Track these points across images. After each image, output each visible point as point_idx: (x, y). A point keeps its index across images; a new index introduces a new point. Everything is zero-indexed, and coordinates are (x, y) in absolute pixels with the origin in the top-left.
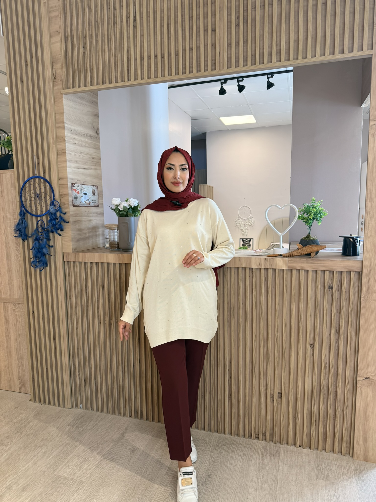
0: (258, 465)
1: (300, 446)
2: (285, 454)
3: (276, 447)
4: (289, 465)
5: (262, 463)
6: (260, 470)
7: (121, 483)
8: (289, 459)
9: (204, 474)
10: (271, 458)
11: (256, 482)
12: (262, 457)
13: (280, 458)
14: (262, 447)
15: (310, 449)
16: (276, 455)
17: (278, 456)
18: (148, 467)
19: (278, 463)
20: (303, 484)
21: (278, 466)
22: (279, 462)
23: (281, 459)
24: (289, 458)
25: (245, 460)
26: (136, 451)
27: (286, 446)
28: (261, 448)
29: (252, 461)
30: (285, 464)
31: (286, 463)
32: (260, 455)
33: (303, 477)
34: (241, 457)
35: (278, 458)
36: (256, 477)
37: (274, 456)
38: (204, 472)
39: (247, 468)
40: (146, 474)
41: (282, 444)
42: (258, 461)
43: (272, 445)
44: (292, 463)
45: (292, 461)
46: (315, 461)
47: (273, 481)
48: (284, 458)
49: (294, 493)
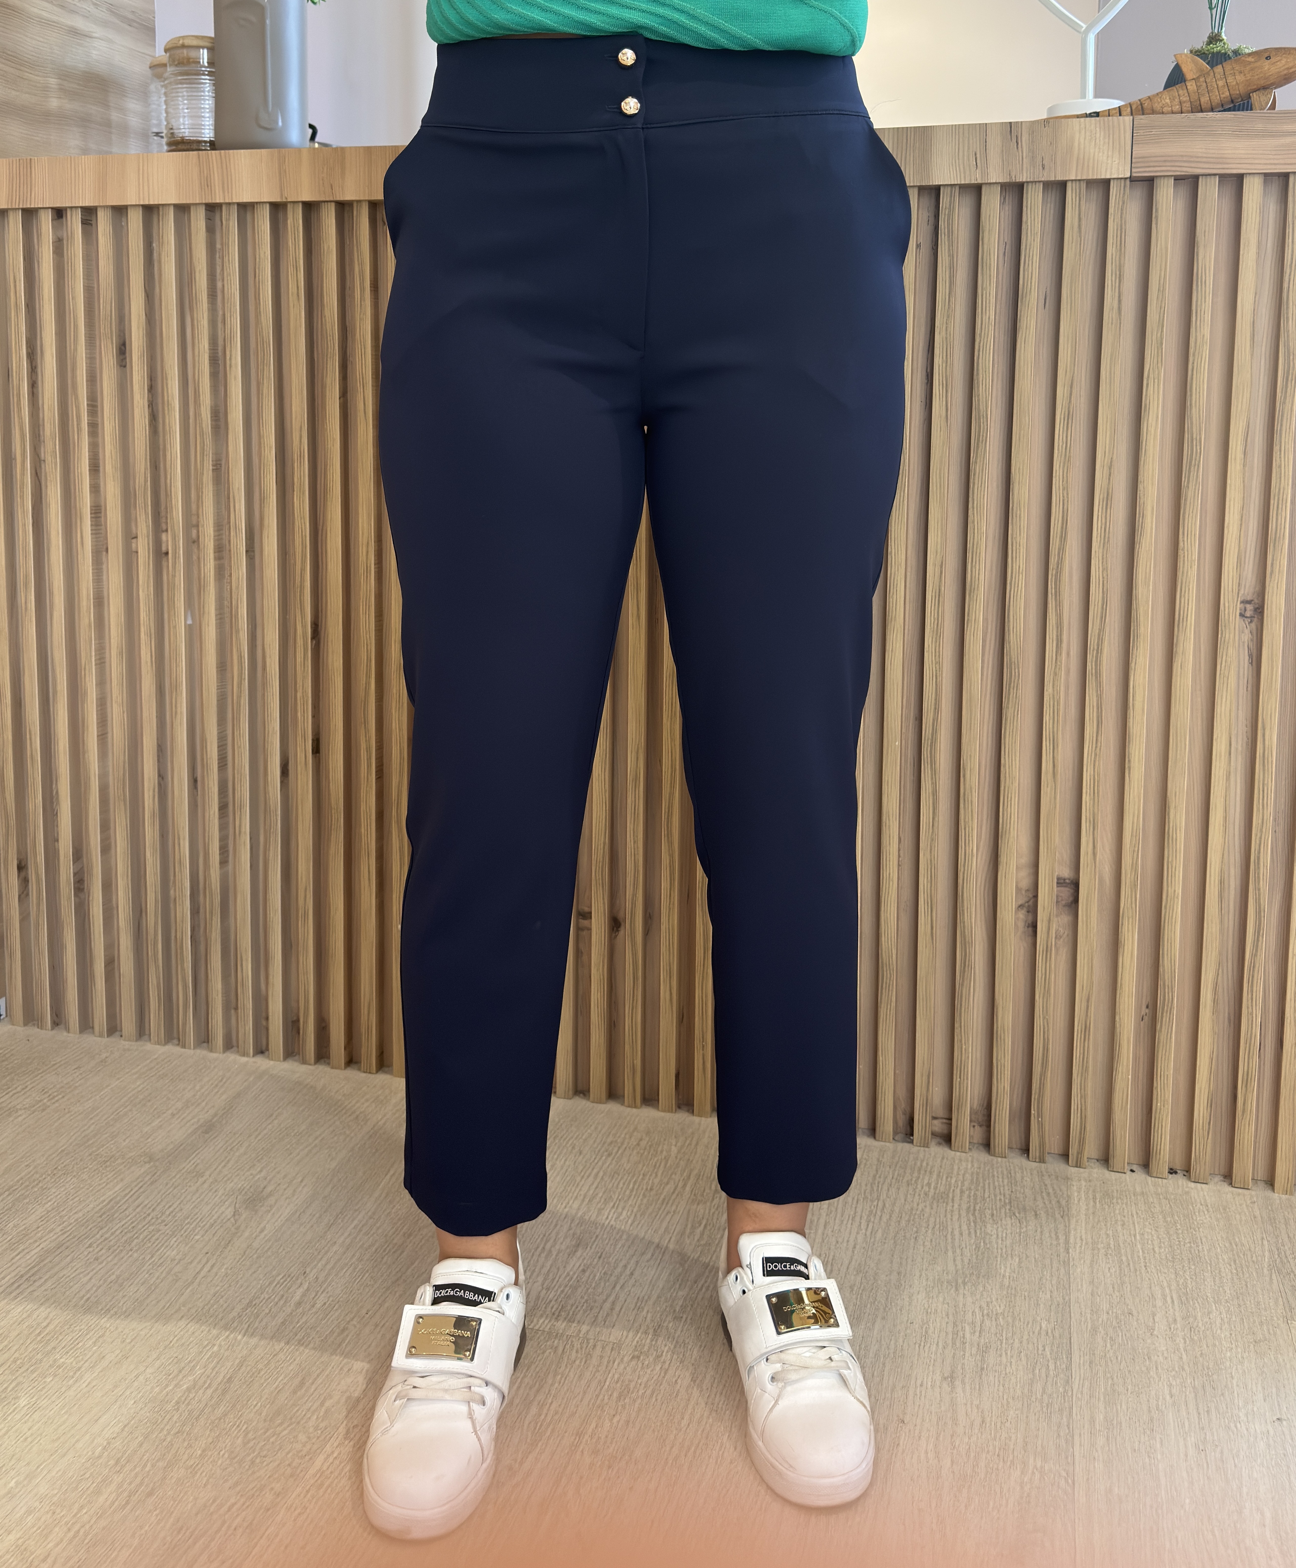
0: (954, 1260)
1: (1172, 1171)
2: (1094, 1206)
3: (1046, 1177)
4: (1124, 1258)
5: (978, 1247)
6: (964, 1283)
7: (155, 1356)
8: (1119, 1228)
9: (651, 1302)
10: (1021, 1228)
11: (950, 1336)
12: (975, 1222)
13: (1072, 1226)
14: (968, 1176)
15: (1231, 1184)
16: (1047, 1213)
17: (1058, 1216)
18: (329, 1274)
19: (1062, 1250)
20: (1215, 1345)
21: (1066, 1263)
22: (1067, 1242)
23: (1075, 1230)
24: (1123, 1225)
25: (879, 1234)
26: (271, 1201)
27: (1097, 1172)
28: (963, 1183)
29: (920, 1241)
30: (1102, 1251)
31: (1108, 1246)
32: (963, 1213)
33: (1209, 1313)
34: (856, 1224)
35: (1061, 1227)
36: (947, 1315)
37: (1036, 1215)
38: (649, 1298)
39: (895, 1273)
40: (314, 1310)
41: (1078, 1165)
42: (953, 1239)
43: (1021, 1168)
44: (1139, 1246)
45: (1138, 1237)
46: (1263, 1239)
47: (1043, 1333)
48: (1093, 1227)
49: (1174, 1391)
